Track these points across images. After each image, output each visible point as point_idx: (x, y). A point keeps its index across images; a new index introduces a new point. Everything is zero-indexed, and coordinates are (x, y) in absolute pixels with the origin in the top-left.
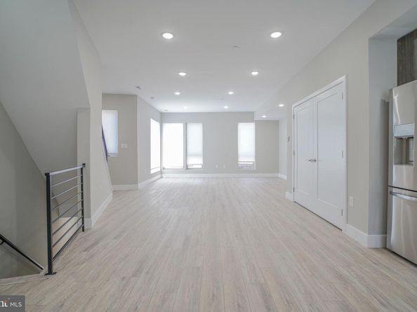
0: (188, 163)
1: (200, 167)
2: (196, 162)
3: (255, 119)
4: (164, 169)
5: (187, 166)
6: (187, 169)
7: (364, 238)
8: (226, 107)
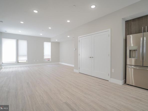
0: (18, 60)
1: (26, 61)
2: (23, 59)
3: (51, 41)
4: (3, 63)
5: (18, 61)
6: (18, 62)
7: (120, 82)
8: (41, 34)
